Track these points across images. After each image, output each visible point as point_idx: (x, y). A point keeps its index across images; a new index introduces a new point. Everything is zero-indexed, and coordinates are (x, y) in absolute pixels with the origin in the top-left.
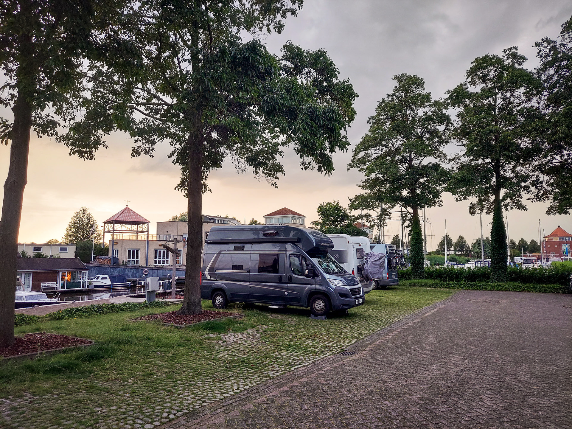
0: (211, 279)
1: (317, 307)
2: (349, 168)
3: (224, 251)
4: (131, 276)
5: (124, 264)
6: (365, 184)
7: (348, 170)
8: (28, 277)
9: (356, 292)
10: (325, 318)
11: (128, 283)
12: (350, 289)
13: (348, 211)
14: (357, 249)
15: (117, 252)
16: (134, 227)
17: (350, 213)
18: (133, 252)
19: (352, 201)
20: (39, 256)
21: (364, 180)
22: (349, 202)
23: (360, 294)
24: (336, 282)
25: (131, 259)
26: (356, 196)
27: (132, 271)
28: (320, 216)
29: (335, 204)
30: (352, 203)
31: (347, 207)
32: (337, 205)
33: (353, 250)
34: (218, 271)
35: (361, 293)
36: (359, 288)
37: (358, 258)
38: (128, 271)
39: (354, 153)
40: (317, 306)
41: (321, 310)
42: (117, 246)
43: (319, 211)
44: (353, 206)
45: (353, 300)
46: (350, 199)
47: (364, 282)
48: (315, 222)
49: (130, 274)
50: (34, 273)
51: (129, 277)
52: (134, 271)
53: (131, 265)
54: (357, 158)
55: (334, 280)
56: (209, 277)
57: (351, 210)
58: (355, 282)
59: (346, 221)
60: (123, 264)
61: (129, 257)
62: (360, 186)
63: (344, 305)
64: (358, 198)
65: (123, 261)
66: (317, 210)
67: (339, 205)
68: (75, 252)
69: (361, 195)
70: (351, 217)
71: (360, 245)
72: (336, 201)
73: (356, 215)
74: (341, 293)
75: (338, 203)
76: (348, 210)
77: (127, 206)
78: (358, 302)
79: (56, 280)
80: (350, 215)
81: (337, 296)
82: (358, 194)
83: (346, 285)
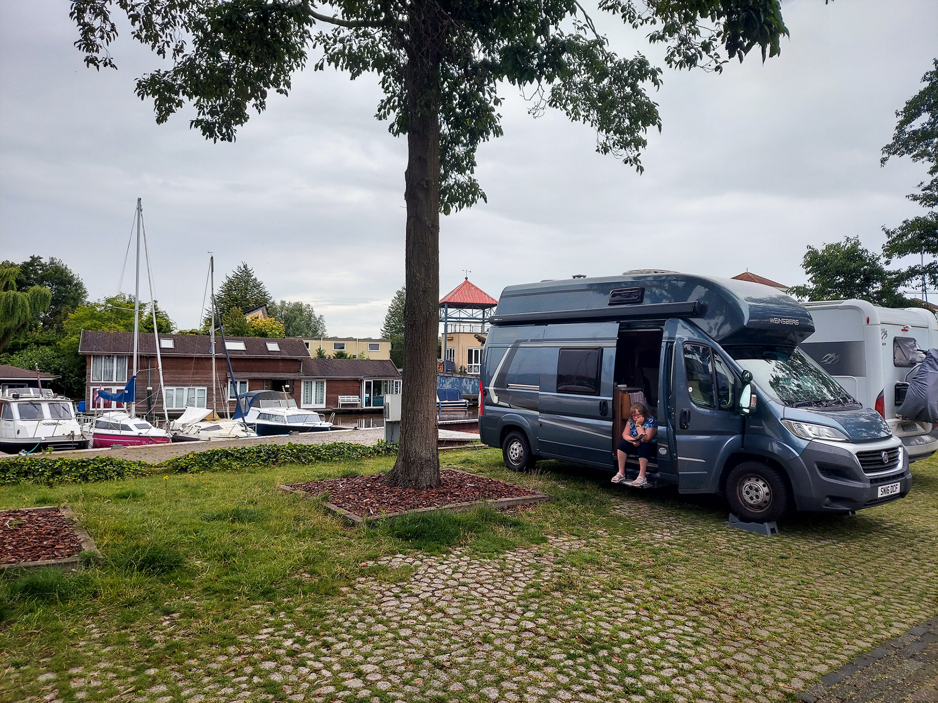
0: (501, 403)
1: (747, 498)
2: (886, 155)
3: (525, 341)
4: (470, 390)
5: (463, 372)
6: (928, 192)
7: (883, 161)
8: (320, 387)
9: (881, 462)
10: (773, 531)
11: (464, 401)
12: (859, 454)
13: (883, 260)
14: (895, 340)
15: (451, 352)
16: (478, 313)
17: (887, 263)
18: (476, 352)
19: (895, 236)
20: (341, 355)
21: (927, 183)
22: (885, 240)
23: (895, 466)
24: (810, 431)
25: (474, 364)
26: (904, 222)
27: (472, 383)
28: (810, 275)
29: (849, 245)
30: (893, 241)
31: (879, 252)
32: (853, 247)
33: (881, 341)
34: (514, 387)
35: (900, 466)
36: (893, 451)
37: (895, 365)
38: (466, 382)
39: (901, 118)
40: (748, 493)
41: (759, 507)
42: (450, 342)
43: (807, 265)
44: (896, 247)
45: (868, 485)
46: (887, 233)
47: (916, 429)
48: (798, 288)
49: (469, 387)
50: (328, 381)
51: (467, 391)
52: (475, 382)
53: (473, 373)
54: (908, 129)
55: (803, 425)
56: (495, 399)
57: (889, 256)
58: (880, 430)
59: (879, 284)
60: (461, 371)
61: (470, 361)
62: (915, 198)
63: (834, 499)
64: (909, 226)
65: (461, 367)
66: (802, 261)
67: (860, 247)
68: (391, 352)
69: (917, 220)
70: (890, 274)
71: (904, 330)
72: (851, 237)
73: (904, 269)
74: (826, 464)
75: (857, 243)
76: (882, 257)
77: (466, 278)
78: (884, 491)
79: (358, 393)
80: (887, 268)
81: (812, 470)
82: (911, 218)
83: (847, 441)
